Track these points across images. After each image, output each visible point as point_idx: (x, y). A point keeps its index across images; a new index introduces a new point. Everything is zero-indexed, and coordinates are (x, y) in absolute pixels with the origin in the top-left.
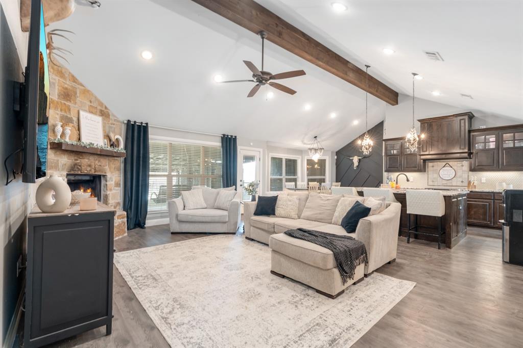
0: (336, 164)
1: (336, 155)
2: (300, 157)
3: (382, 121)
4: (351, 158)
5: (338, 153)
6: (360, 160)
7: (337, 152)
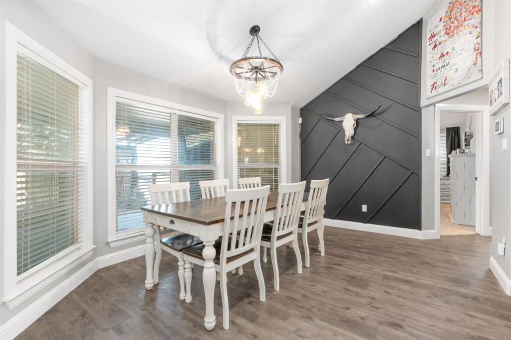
0: (302, 135)
1: (302, 115)
2: (221, 116)
3: (418, 19)
4: (336, 119)
5: (305, 111)
6: (357, 121)
7: (302, 110)
